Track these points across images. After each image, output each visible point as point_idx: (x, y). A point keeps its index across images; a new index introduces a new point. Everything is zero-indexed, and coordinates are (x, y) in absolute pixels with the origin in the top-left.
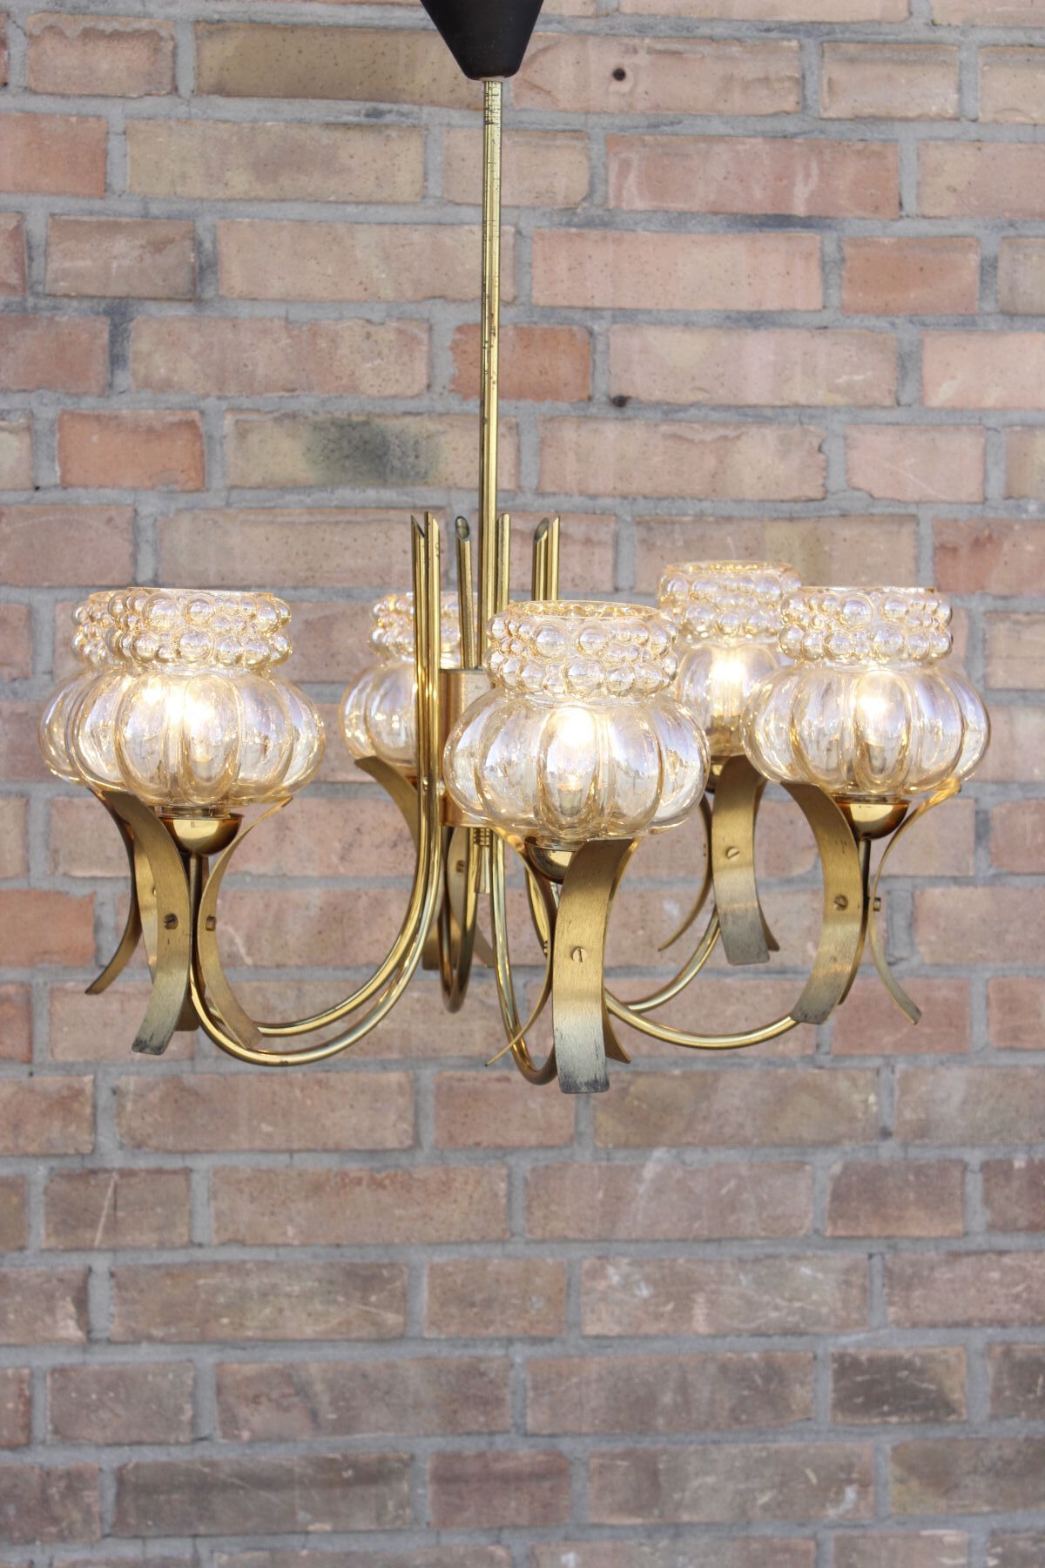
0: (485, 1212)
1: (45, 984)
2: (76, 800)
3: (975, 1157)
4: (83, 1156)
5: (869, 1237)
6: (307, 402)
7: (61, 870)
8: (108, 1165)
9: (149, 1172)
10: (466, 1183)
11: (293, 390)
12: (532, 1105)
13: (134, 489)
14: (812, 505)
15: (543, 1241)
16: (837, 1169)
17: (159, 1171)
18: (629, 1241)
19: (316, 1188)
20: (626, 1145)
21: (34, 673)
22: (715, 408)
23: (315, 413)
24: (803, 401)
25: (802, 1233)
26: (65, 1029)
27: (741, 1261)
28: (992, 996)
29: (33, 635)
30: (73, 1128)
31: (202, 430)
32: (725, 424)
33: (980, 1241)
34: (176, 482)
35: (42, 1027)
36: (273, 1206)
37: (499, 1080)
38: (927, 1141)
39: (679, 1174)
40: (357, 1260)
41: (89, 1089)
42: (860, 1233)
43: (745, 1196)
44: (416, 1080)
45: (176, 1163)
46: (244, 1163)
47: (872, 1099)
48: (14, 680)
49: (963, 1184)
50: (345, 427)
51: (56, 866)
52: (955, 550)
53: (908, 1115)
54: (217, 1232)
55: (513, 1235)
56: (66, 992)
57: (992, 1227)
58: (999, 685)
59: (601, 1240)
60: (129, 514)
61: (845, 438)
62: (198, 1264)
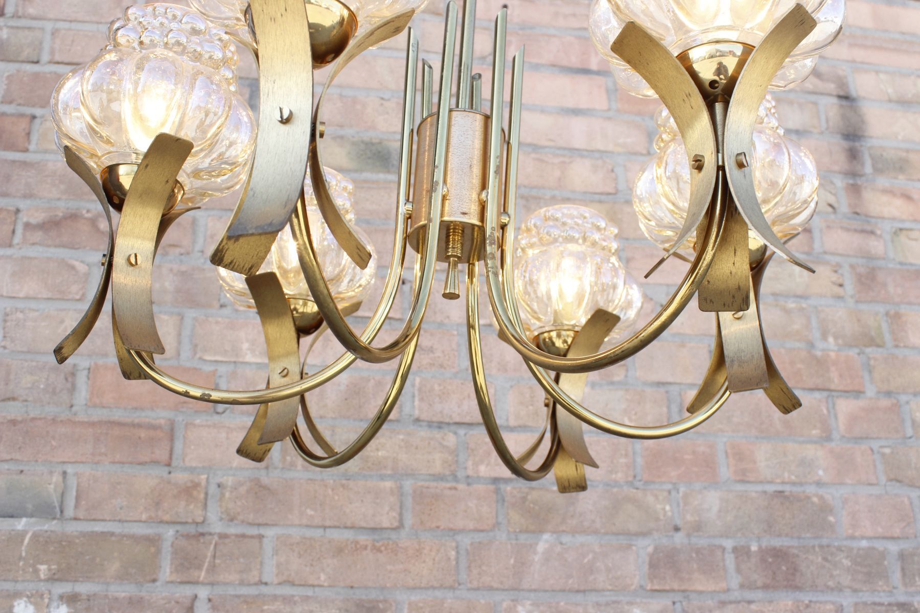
0: (443, 569)
1: (183, 420)
2: (210, 319)
3: (729, 544)
4: (197, 523)
5: (673, 591)
6: (348, 132)
7: (198, 356)
8: (212, 531)
9: (237, 536)
10: (431, 550)
12: (470, 504)
14: (610, 197)
15: (478, 589)
16: (650, 549)
17: (243, 536)
18: (530, 591)
19: (339, 551)
20: (527, 531)
22: (559, 148)
23: (353, 137)
24: (602, 148)
25: (633, 587)
26: (193, 447)
27: (598, 604)
28: (729, 451)
29: (194, 232)
30: (192, 507)
32: (564, 156)
33: (736, 595)
35: (178, 446)
36: (313, 560)
37: (450, 489)
38: (701, 533)
39: (558, 549)
40: (364, 597)
41: (203, 483)
42: (667, 588)
43: (598, 564)
44: (401, 487)
45: (254, 531)
46: (296, 533)
47: (668, 508)
48: (182, 254)
49: (724, 560)
50: (369, 144)
51: (195, 354)
53: (689, 517)
54: (277, 575)
55: (459, 584)
56: (194, 425)
57: (742, 586)
59: (514, 589)
61: (625, 166)
62: (264, 596)
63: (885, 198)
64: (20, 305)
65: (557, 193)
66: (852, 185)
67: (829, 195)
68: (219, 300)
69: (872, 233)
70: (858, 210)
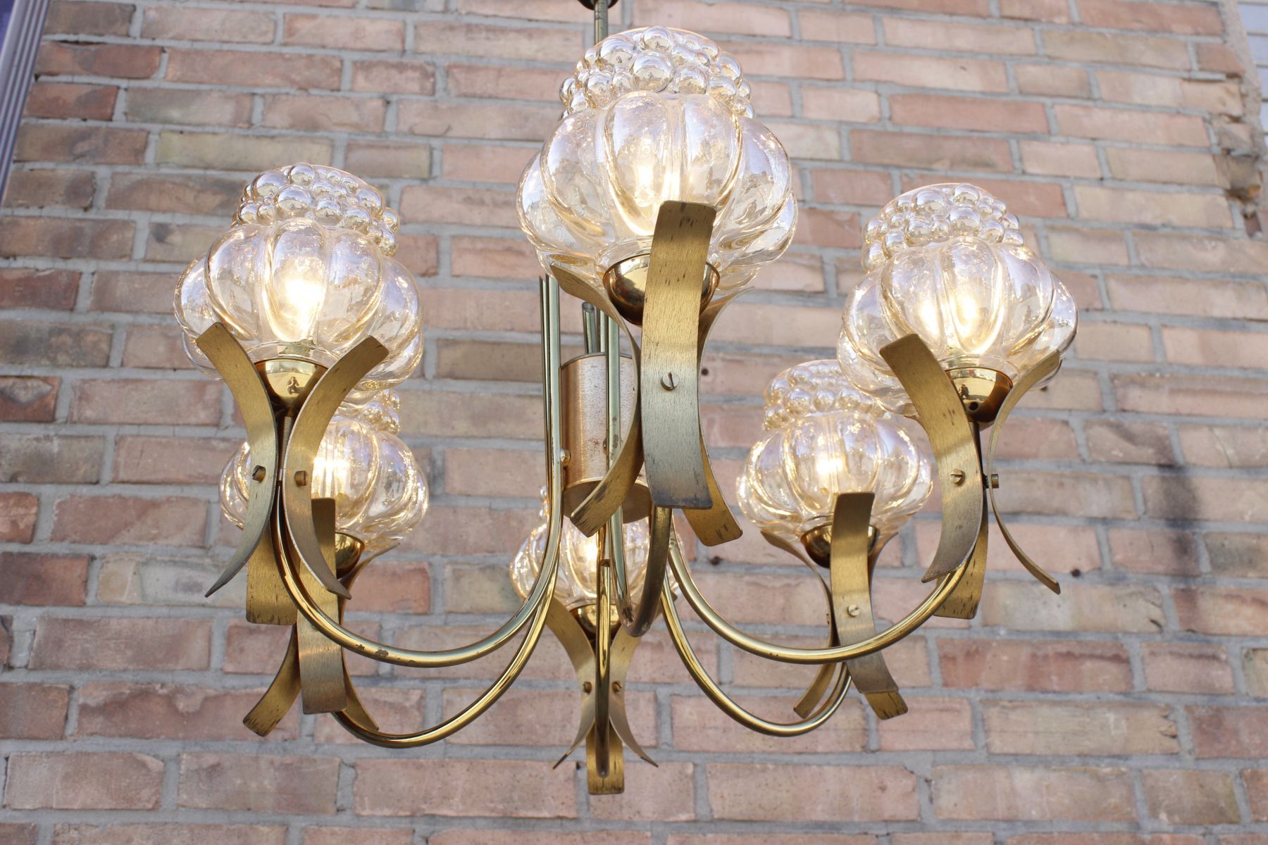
2: (324, 829)
6: (502, 559)
11: (493, 552)
13: (381, 612)
21: (300, 736)
22: (781, 566)
31: (430, 574)
32: (788, 576)
34: (409, 608)
48: (286, 740)
52: (954, 659)
58: (998, 751)
60: (376, 627)
63: (1230, 607)
64: (75, 820)
65: (780, 629)
66: (1183, 590)
67: (1152, 607)
68: (335, 803)
69: (1214, 658)
70: (1194, 627)
